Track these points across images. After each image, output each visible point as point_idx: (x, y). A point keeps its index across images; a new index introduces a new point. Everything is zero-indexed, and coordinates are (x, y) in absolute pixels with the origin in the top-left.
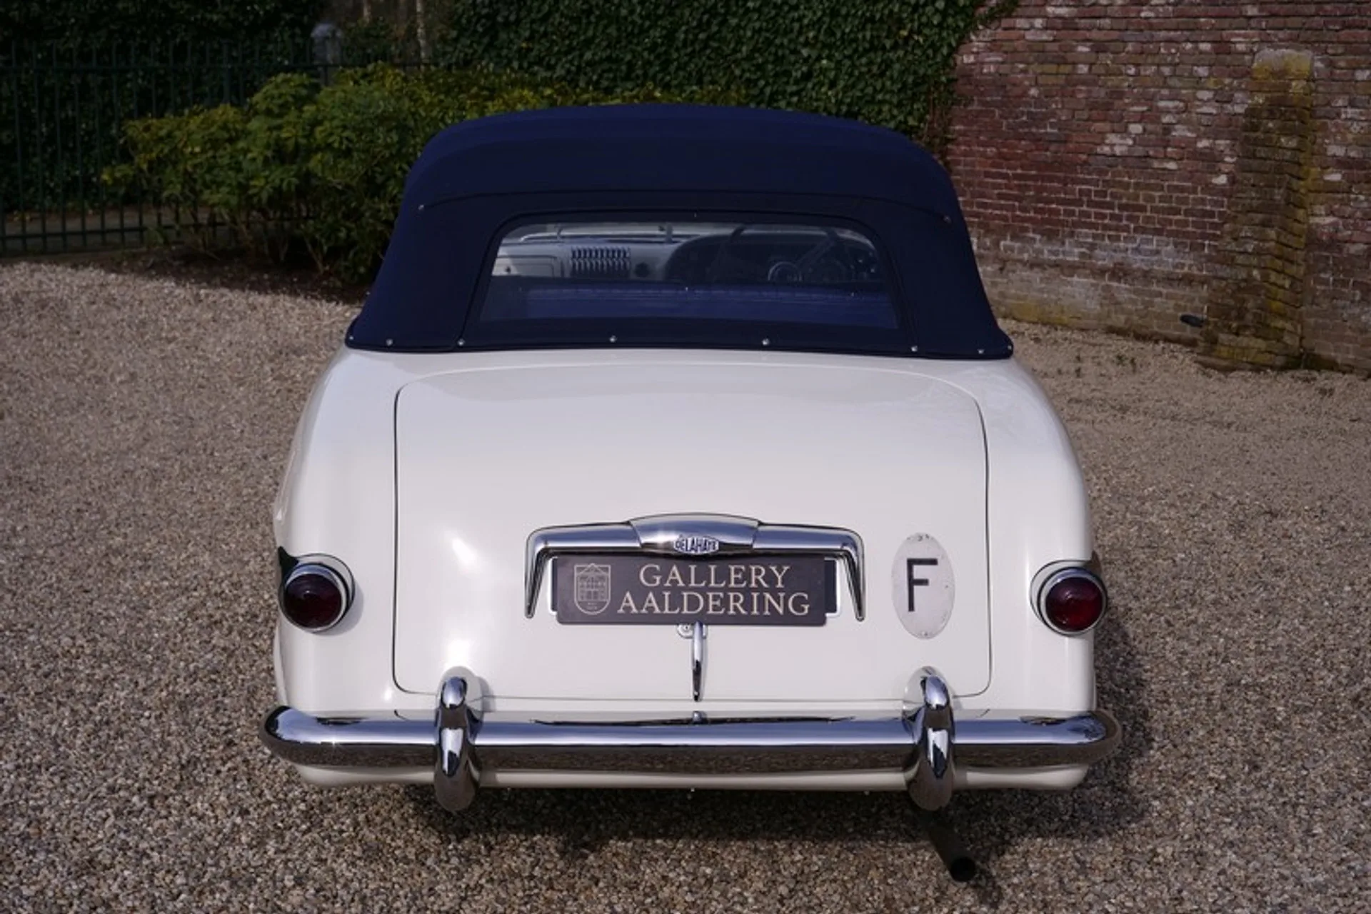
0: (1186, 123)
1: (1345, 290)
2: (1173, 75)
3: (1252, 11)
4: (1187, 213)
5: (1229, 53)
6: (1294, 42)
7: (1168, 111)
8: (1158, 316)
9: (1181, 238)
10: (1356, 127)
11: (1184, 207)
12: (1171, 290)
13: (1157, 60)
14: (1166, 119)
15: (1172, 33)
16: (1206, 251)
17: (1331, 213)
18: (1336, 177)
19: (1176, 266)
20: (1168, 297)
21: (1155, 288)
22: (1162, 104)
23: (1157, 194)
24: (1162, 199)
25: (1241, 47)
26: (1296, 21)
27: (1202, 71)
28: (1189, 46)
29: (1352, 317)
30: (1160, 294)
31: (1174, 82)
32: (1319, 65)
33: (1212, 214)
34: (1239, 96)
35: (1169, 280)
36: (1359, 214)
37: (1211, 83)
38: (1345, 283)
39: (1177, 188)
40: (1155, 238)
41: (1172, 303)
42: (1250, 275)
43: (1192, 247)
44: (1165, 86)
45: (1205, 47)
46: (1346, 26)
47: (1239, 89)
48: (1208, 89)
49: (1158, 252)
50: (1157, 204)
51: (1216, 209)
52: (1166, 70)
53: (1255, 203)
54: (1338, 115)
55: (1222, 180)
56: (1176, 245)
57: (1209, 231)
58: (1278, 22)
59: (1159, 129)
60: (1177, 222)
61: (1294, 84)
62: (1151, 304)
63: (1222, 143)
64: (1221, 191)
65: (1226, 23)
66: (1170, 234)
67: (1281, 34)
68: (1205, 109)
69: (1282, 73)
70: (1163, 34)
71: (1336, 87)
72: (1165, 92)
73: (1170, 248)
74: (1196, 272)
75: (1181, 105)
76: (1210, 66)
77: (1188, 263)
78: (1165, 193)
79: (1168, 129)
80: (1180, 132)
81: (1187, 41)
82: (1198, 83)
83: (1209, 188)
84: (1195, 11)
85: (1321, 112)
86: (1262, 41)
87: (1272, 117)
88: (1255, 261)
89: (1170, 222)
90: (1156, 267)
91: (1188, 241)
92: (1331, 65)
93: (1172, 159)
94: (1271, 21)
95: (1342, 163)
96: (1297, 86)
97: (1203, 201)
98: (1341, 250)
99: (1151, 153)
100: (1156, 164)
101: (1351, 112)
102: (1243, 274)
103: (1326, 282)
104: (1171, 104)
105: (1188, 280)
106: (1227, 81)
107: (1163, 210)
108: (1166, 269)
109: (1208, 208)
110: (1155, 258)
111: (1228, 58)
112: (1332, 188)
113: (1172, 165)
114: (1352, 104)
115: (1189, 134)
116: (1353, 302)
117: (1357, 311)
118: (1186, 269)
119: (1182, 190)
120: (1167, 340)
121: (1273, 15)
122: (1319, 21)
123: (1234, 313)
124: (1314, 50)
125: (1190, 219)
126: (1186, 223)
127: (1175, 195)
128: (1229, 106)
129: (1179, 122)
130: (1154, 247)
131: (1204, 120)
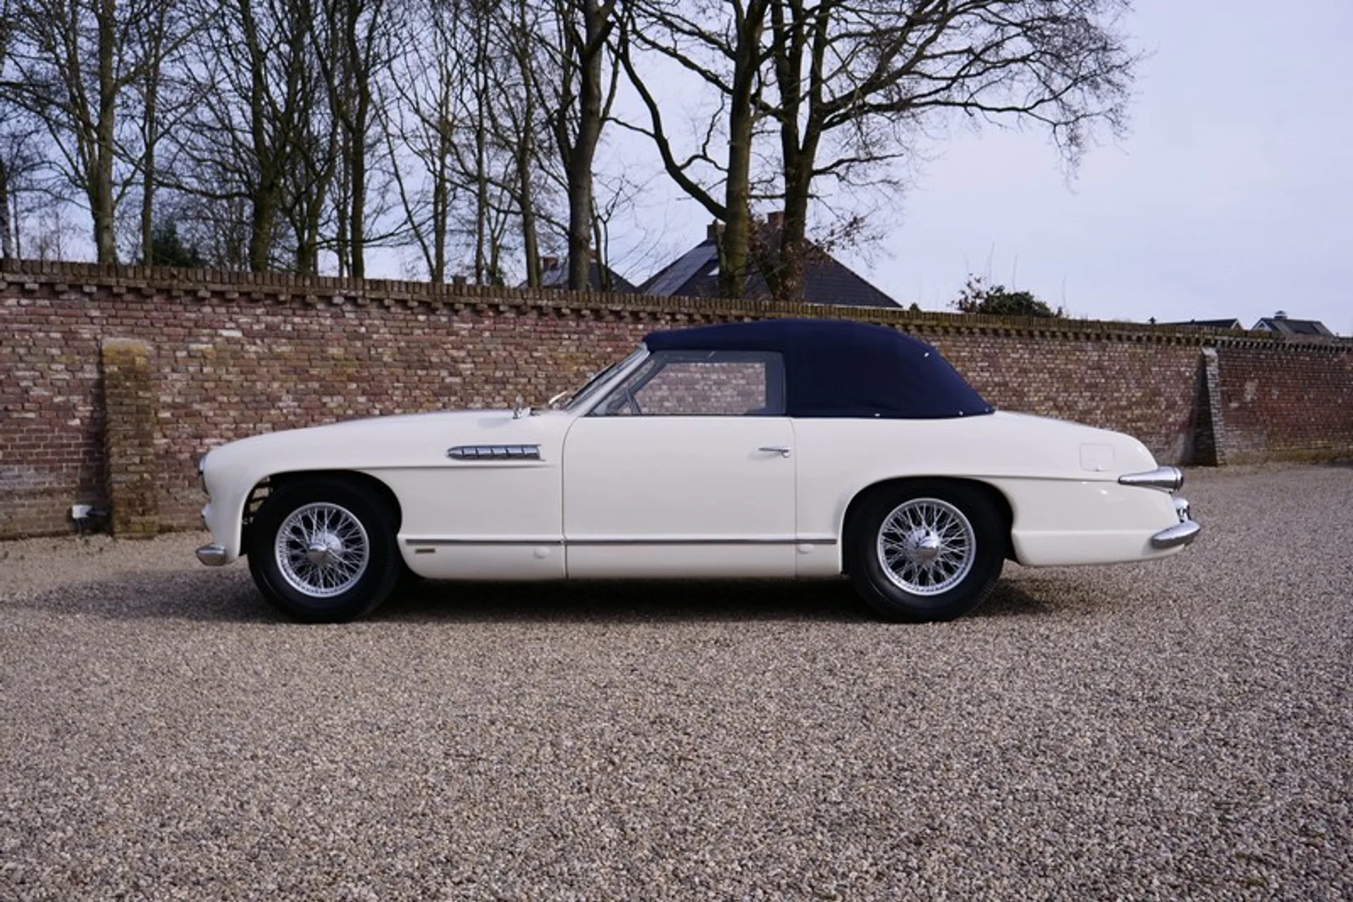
0: (44, 386)
1: (178, 482)
2: (29, 353)
3: (95, 313)
4: (45, 447)
5: (75, 339)
6: (131, 333)
7: (25, 378)
8: (22, 521)
9: (39, 464)
10: (179, 385)
11: (42, 444)
12: (33, 501)
13: (12, 343)
14: (23, 384)
15: (26, 326)
16: (65, 470)
17: (165, 436)
18: (166, 415)
19: (39, 483)
20: (30, 506)
21: (17, 501)
22: (20, 374)
23: (17, 436)
24: (21, 439)
25: (87, 336)
26: (132, 322)
27: (55, 351)
28: (41, 335)
29: (184, 497)
30: (23, 506)
31: (28, 358)
32: (150, 348)
33: (69, 446)
34: (87, 367)
35: (32, 494)
36: (184, 436)
37: (64, 359)
38: (177, 478)
39: (35, 430)
40: (16, 468)
41: (35, 510)
42: (142, 477)
43: (52, 470)
44: (21, 360)
45: (53, 335)
46: (167, 325)
47: (86, 362)
48: (60, 363)
49: (19, 476)
50: (18, 442)
51: (73, 442)
52: (22, 351)
53: (131, 433)
54: (166, 378)
55: (77, 422)
56: (36, 469)
57: (66, 456)
58: (118, 321)
59: (18, 390)
60: (37, 454)
61: (138, 359)
62: (15, 514)
63: (75, 399)
64: (77, 429)
65: (73, 320)
66: (29, 463)
67: (119, 329)
68: (59, 376)
69: (127, 352)
70: (15, 326)
71: (163, 361)
72: (21, 365)
73: (32, 471)
74: (55, 485)
75: (37, 374)
76: (61, 347)
77: (49, 480)
78: (24, 435)
79: (26, 390)
80: (37, 392)
81: (40, 330)
82: (53, 359)
83: (65, 428)
84: (46, 311)
85: (153, 376)
86: (103, 333)
87: (127, 379)
88: (143, 468)
89: (31, 454)
90: (18, 487)
91: (48, 466)
92: (159, 348)
93: (30, 411)
94: (111, 321)
95: (172, 406)
96: (140, 361)
97: (61, 438)
98: (174, 458)
99: (10, 407)
100: (15, 415)
101: (175, 376)
102: (137, 477)
103: (164, 479)
104: (27, 373)
105: (50, 492)
106: (77, 357)
107: (24, 447)
108: (28, 488)
109: (65, 441)
110: (16, 481)
111: (76, 344)
112: (166, 422)
113: (31, 415)
114: (174, 370)
115: (46, 393)
116: (183, 488)
117: (186, 493)
118: (47, 485)
119: (42, 431)
120: (31, 536)
121: (111, 316)
122: (147, 322)
123: (137, 503)
124: (147, 339)
125: (50, 450)
126: (47, 454)
127: (34, 436)
128: (80, 375)
129: (35, 385)
130: (16, 472)
131: (59, 383)
